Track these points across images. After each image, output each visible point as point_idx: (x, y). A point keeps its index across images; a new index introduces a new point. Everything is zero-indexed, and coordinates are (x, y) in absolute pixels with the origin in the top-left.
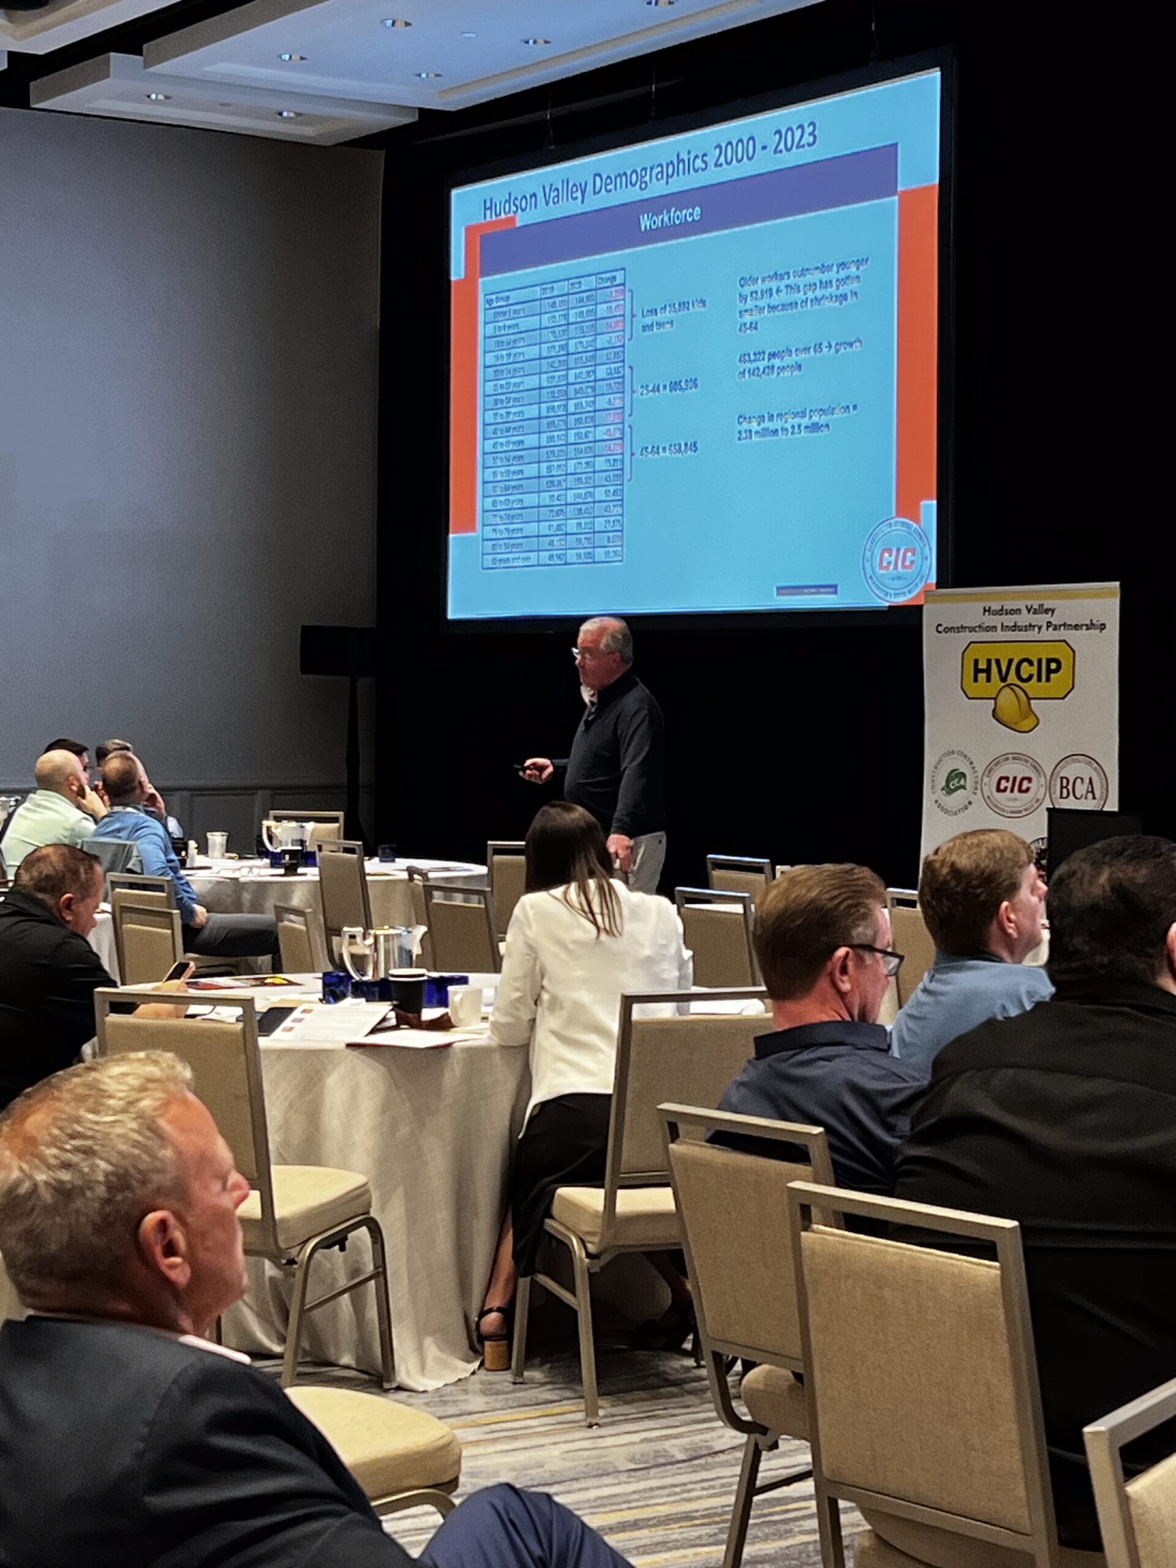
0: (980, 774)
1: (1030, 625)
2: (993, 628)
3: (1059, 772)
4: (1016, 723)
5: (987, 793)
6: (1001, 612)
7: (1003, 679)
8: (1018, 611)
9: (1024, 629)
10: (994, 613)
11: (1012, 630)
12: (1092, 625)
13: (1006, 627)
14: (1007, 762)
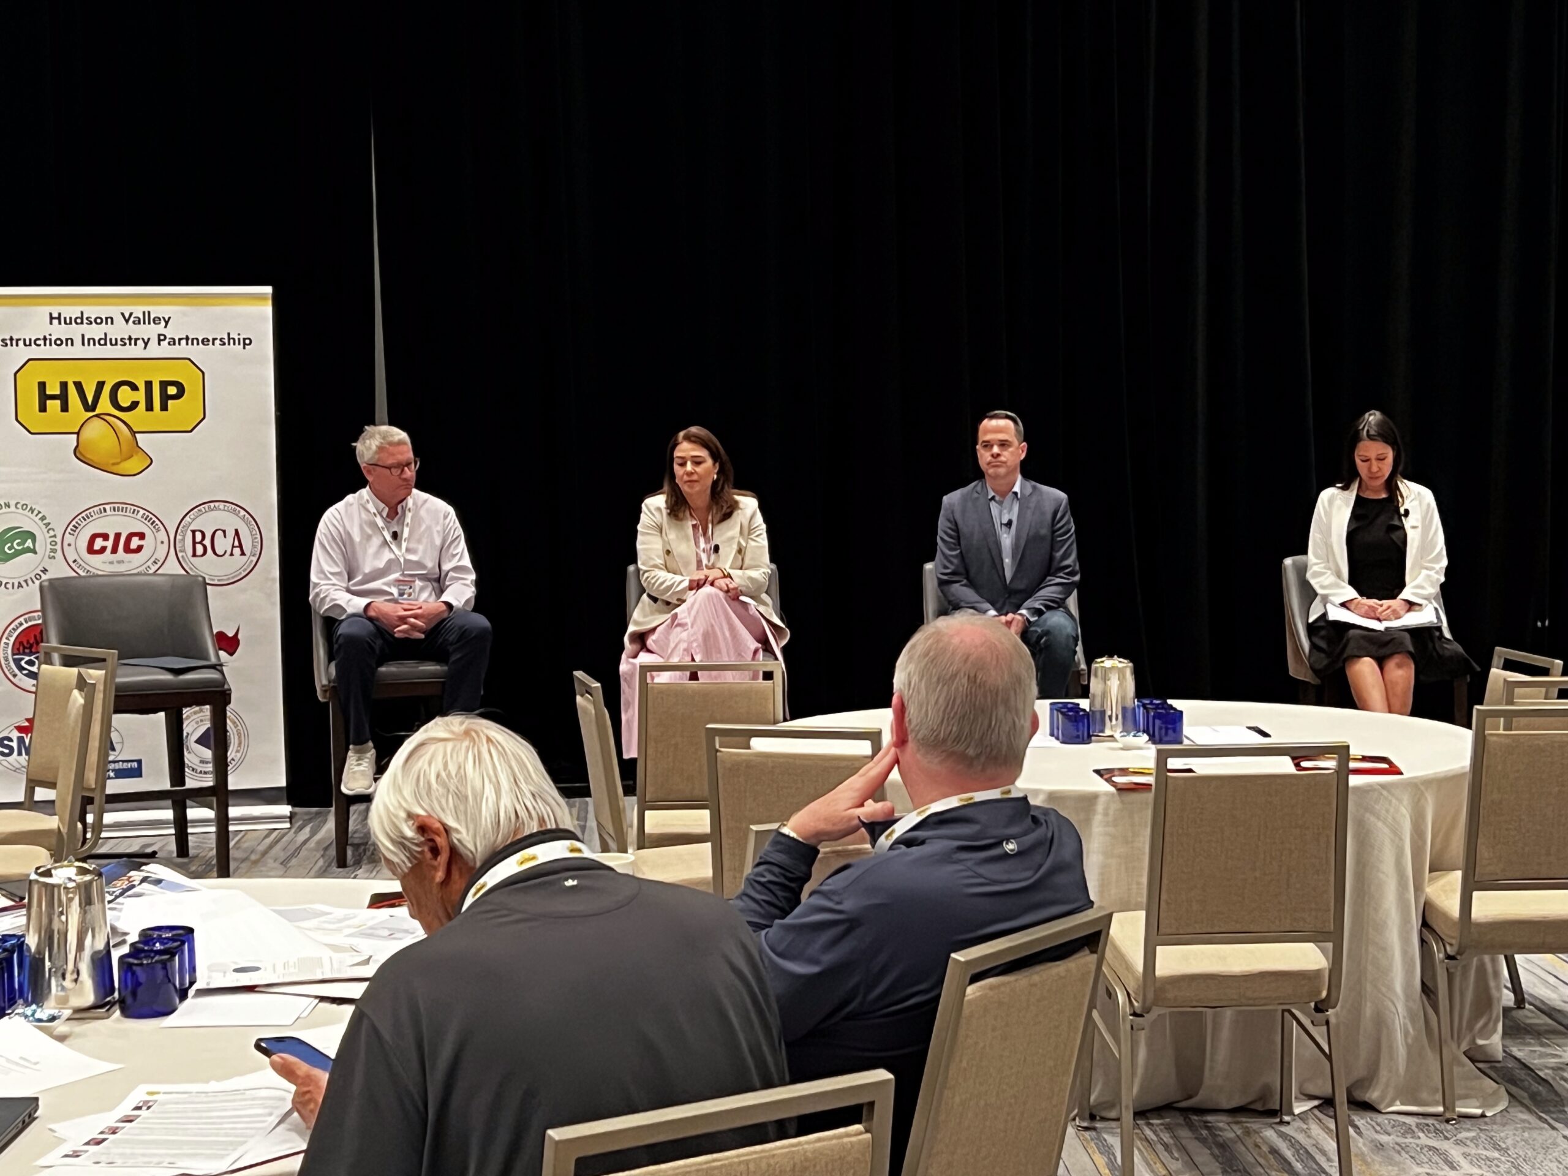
0: (59, 532)
1: (130, 338)
2: (68, 342)
3: (190, 524)
4: (118, 464)
5: (71, 556)
7: (90, 407)
8: (110, 320)
9: (119, 342)
10: (68, 321)
11: (100, 344)
12: (229, 339)
13: (89, 340)
14: (104, 514)
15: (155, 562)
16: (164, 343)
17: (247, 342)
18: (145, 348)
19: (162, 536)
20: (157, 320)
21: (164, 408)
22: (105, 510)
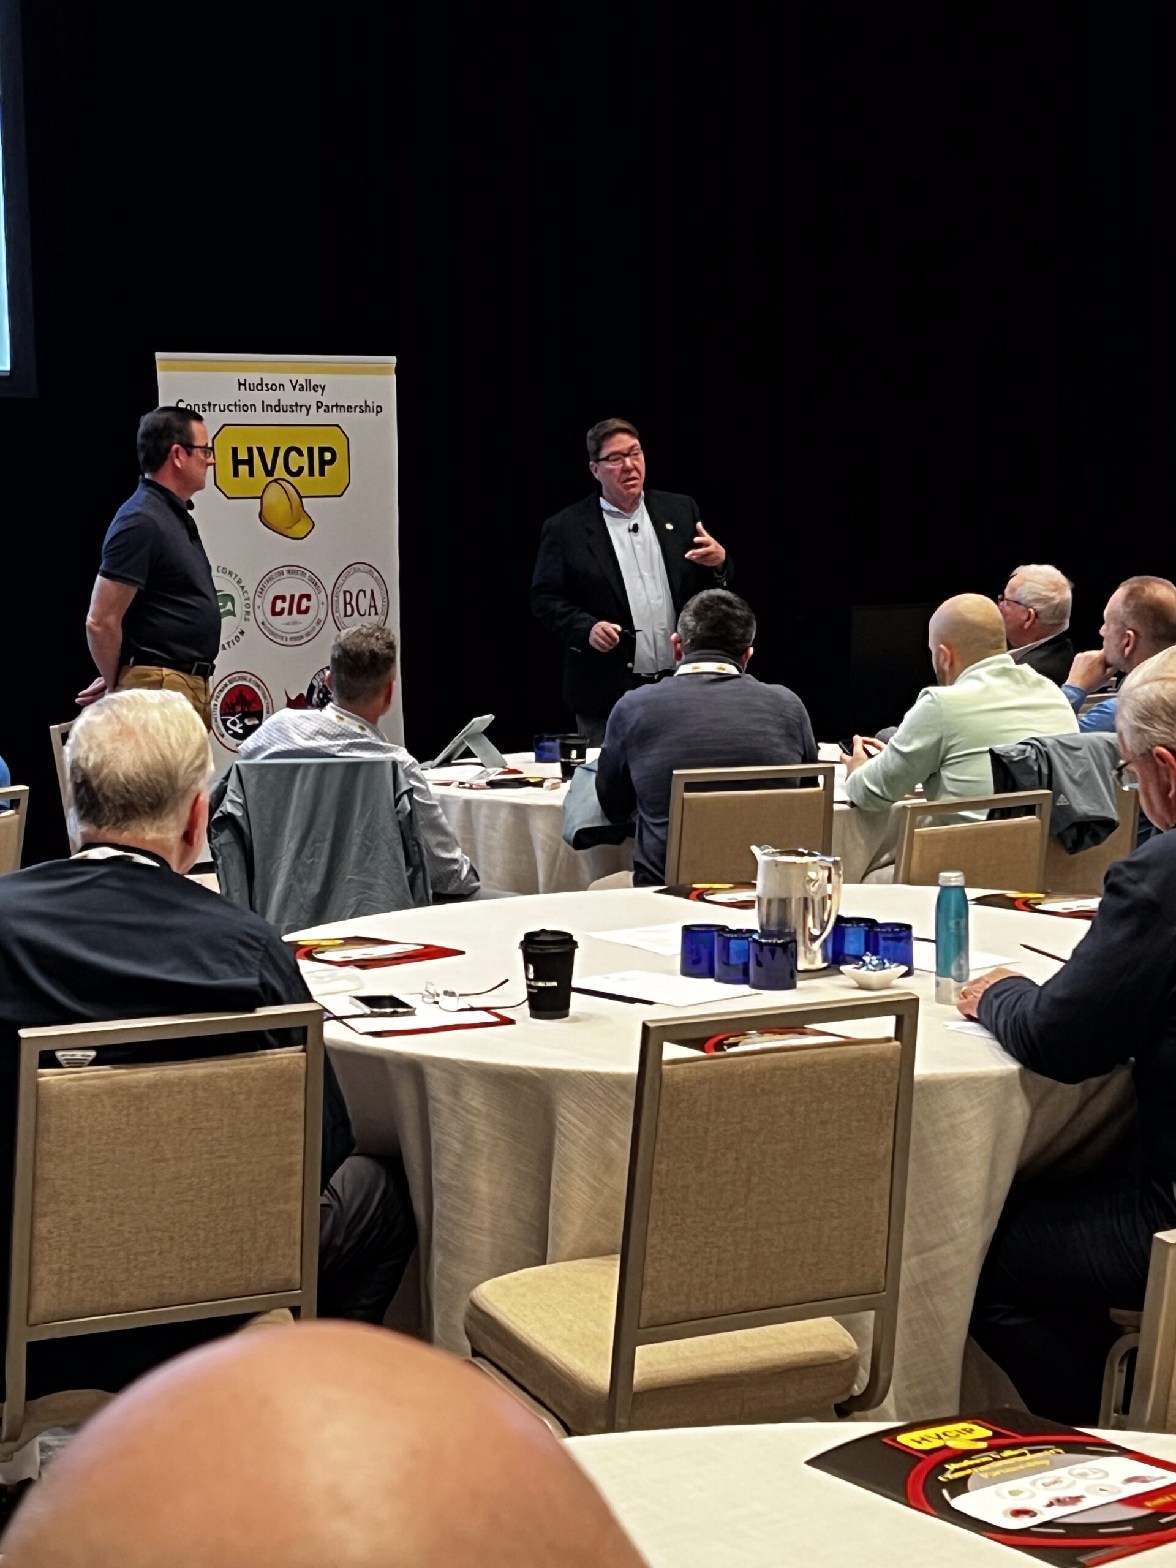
0: (251, 595)
1: (296, 405)
2: (254, 407)
3: (342, 585)
4: (290, 528)
5: (260, 619)
6: (260, 386)
7: (269, 473)
8: (282, 387)
9: (289, 409)
10: (252, 388)
11: (275, 410)
12: (367, 406)
13: (267, 406)
14: (282, 577)
15: (318, 623)
16: (321, 410)
17: (379, 410)
18: (307, 415)
19: (322, 596)
20: (316, 388)
21: (322, 473)
22: (282, 571)
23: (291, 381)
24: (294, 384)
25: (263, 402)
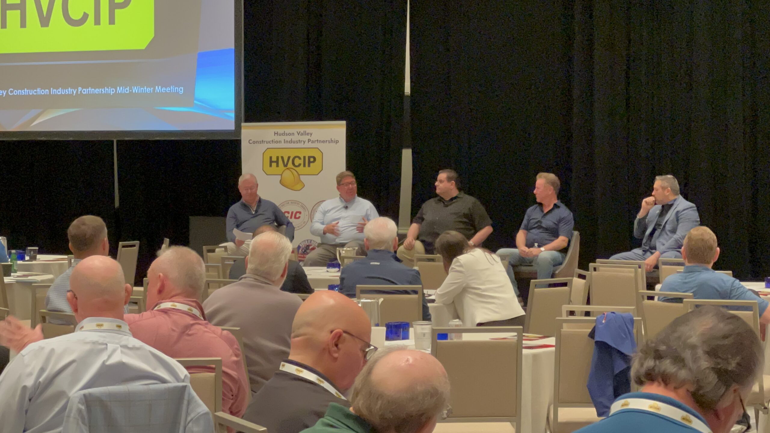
1: (299, 141)
2: (280, 142)
3: (316, 209)
4: (292, 186)
6: (284, 134)
7: (286, 165)
8: (293, 134)
9: (296, 142)
11: (290, 143)
12: (331, 141)
13: (286, 141)
14: (288, 204)
15: (304, 223)
16: (310, 142)
17: (337, 142)
18: (304, 144)
19: (307, 213)
20: (308, 134)
22: (289, 203)
23: (297, 132)
24: (299, 133)
25: (284, 140)
